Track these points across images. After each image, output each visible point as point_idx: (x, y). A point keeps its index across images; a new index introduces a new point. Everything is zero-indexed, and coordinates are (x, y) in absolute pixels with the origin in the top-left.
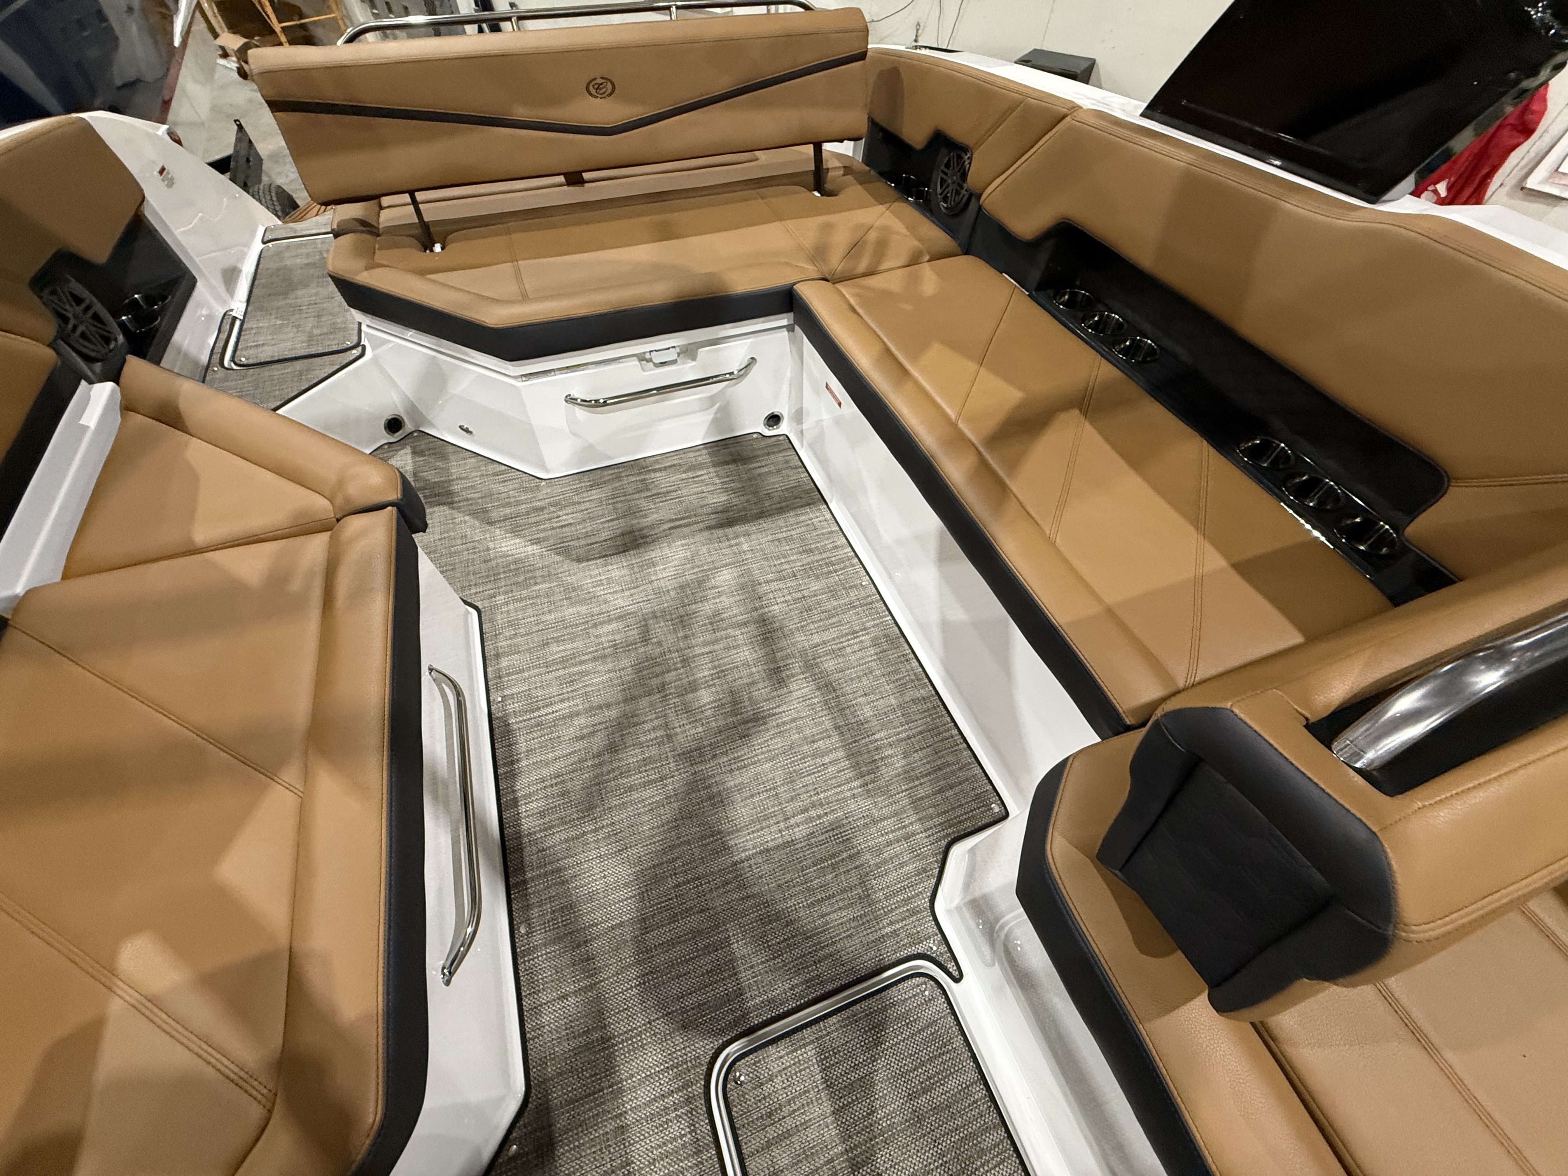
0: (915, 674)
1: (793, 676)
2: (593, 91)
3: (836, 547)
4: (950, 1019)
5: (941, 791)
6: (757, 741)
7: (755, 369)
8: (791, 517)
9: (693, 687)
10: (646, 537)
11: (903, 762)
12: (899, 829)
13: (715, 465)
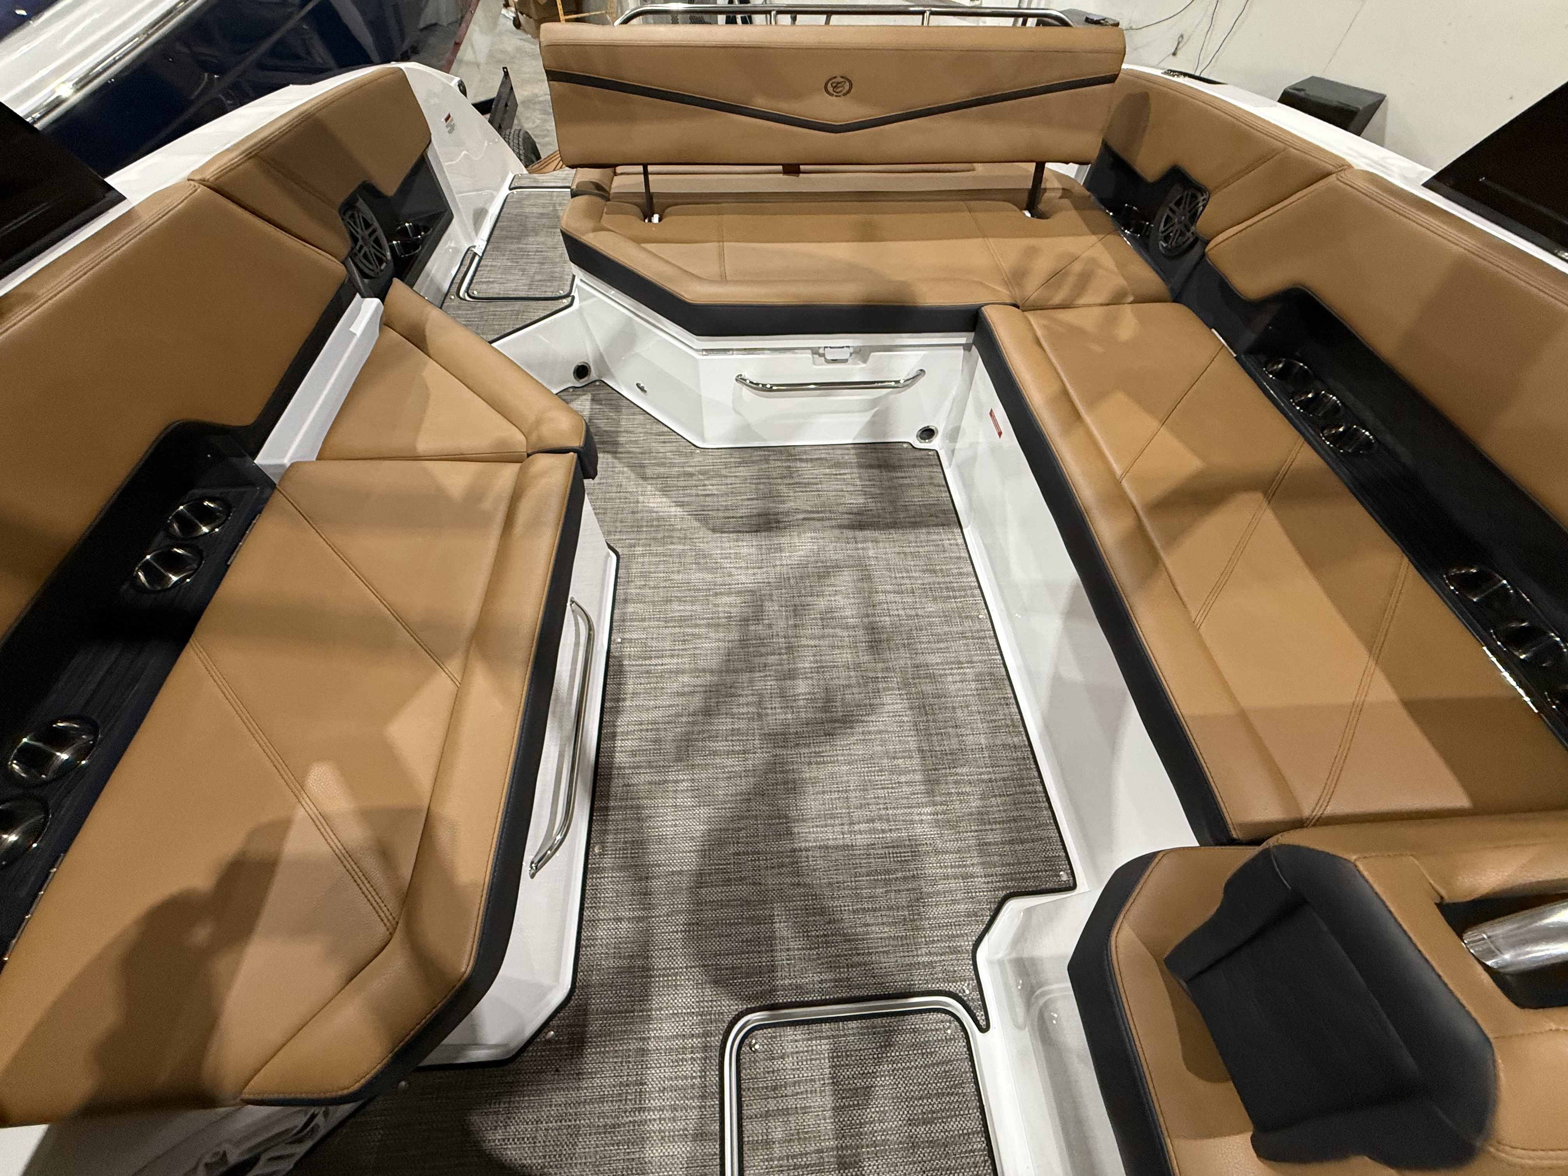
0: (1012, 720)
1: (889, 689)
2: (830, 89)
3: (961, 574)
4: (967, 1064)
5: (1011, 842)
6: (840, 742)
7: (922, 381)
8: (922, 534)
9: (792, 675)
10: (778, 522)
11: (979, 803)
12: (959, 866)
13: (860, 466)
